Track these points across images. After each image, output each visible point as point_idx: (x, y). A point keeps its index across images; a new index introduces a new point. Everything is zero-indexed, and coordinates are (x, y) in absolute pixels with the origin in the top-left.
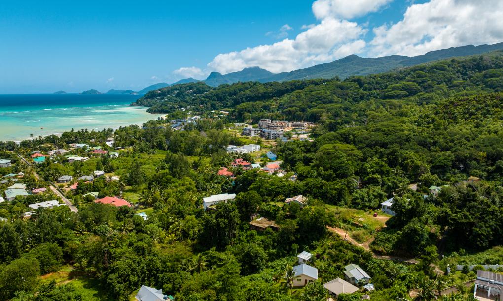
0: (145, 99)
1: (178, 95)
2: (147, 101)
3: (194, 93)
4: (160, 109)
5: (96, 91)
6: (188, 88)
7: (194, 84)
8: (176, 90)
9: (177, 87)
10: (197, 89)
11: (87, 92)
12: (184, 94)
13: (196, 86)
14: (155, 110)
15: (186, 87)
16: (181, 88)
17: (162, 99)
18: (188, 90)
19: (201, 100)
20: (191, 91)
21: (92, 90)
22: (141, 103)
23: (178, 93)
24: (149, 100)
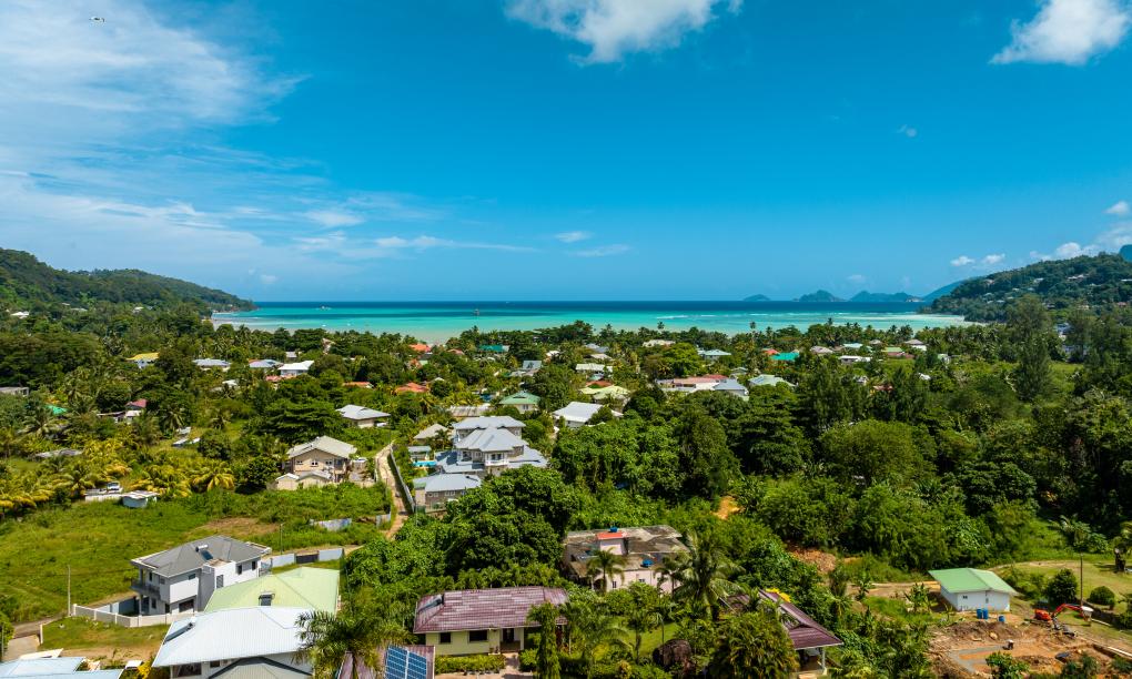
0: (955, 298)
1: (1042, 288)
2: (959, 303)
3: (1089, 280)
4: (1002, 313)
5: (830, 295)
6: (1072, 269)
7: (1090, 259)
8: (1037, 275)
9: (1040, 269)
10: (1098, 271)
11: (811, 296)
12: (1061, 284)
13: (1094, 266)
14: (989, 315)
15: (1064, 268)
16: (1050, 271)
17: (999, 297)
18: (1072, 274)
19: (1120, 290)
20: (1081, 276)
21: (820, 292)
22: (945, 307)
23: (1041, 283)
24: (964, 300)
